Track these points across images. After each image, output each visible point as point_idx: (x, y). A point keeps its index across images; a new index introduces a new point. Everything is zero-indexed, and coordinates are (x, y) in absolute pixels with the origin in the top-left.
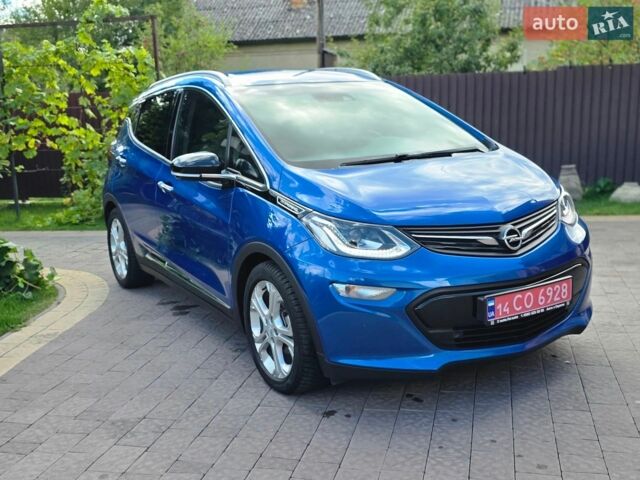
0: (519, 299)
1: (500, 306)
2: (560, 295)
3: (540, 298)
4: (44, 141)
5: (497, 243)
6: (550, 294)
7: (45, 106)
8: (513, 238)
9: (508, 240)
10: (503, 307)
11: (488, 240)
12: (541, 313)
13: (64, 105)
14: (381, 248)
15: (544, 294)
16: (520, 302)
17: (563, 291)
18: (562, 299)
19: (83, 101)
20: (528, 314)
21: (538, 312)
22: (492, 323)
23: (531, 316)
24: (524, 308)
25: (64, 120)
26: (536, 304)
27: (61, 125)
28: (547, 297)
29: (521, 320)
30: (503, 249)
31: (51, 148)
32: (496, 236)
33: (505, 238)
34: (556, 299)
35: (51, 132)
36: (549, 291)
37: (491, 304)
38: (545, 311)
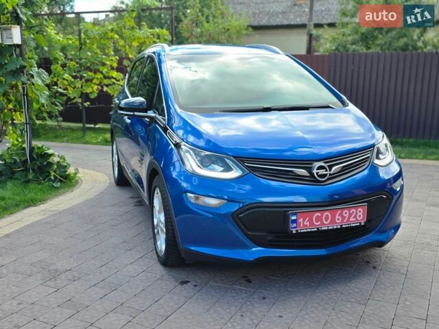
0: (318, 216)
1: (301, 220)
2: (355, 217)
3: (337, 217)
4: (102, 87)
5: (309, 175)
6: (347, 215)
7: (104, 64)
8: (322, 172)
9: (317, 173)
10: (304, 221)
11: (303, 172)
12: (338, 228)
13: (115, 65)
14: (223, 171)
15: (341, 215)
16: (318, 219)
17: (359, 214)
18: (357, 220)
19: (126, 63)
20: (326, 228)
21: (335, 227)
22: (294, 232)
23: (328, 230)
24: (322, 224)
25: (115, 74)
26: (333, 221)
27: (113, 78)
28: (343, 218)
29: (319, 232)
30: (312, 180)
31: (107, 92)
32: (309, 170)
33: (315, 171)
34: (351, 219)
35: (106, 82)
36: (346, 213)
37: (294, 218)
38: (341, 228)
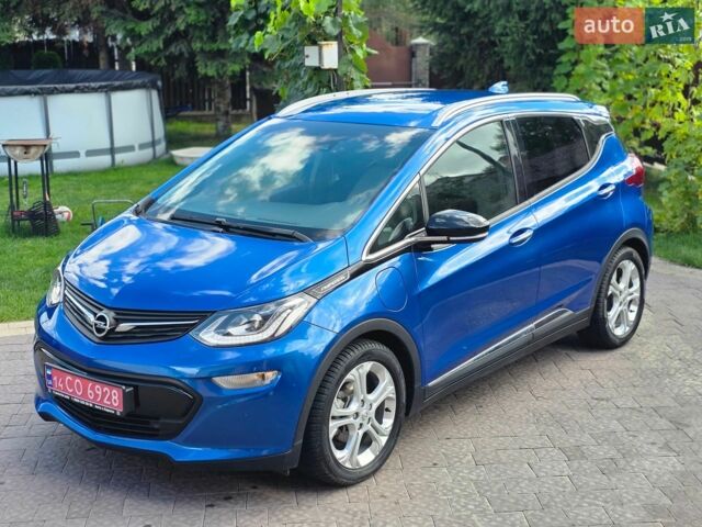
1: (55, 378)
2: (110, 397)
3: (89, 391)
6: (100, 393)
8: (101, 324)
10: (57, 381)
12: (89, 407)
15: (93, 388)
16: (71, 384)
17: (114, 397)
18: (112, 404)
20: (78, 401)
22: (49, 391)
24: (74, 392)
26: (85, 394)
28: (96, 395)
34: (105, 401)
36: (99, 389)
37: (49, 372)
38: (93, 409)
